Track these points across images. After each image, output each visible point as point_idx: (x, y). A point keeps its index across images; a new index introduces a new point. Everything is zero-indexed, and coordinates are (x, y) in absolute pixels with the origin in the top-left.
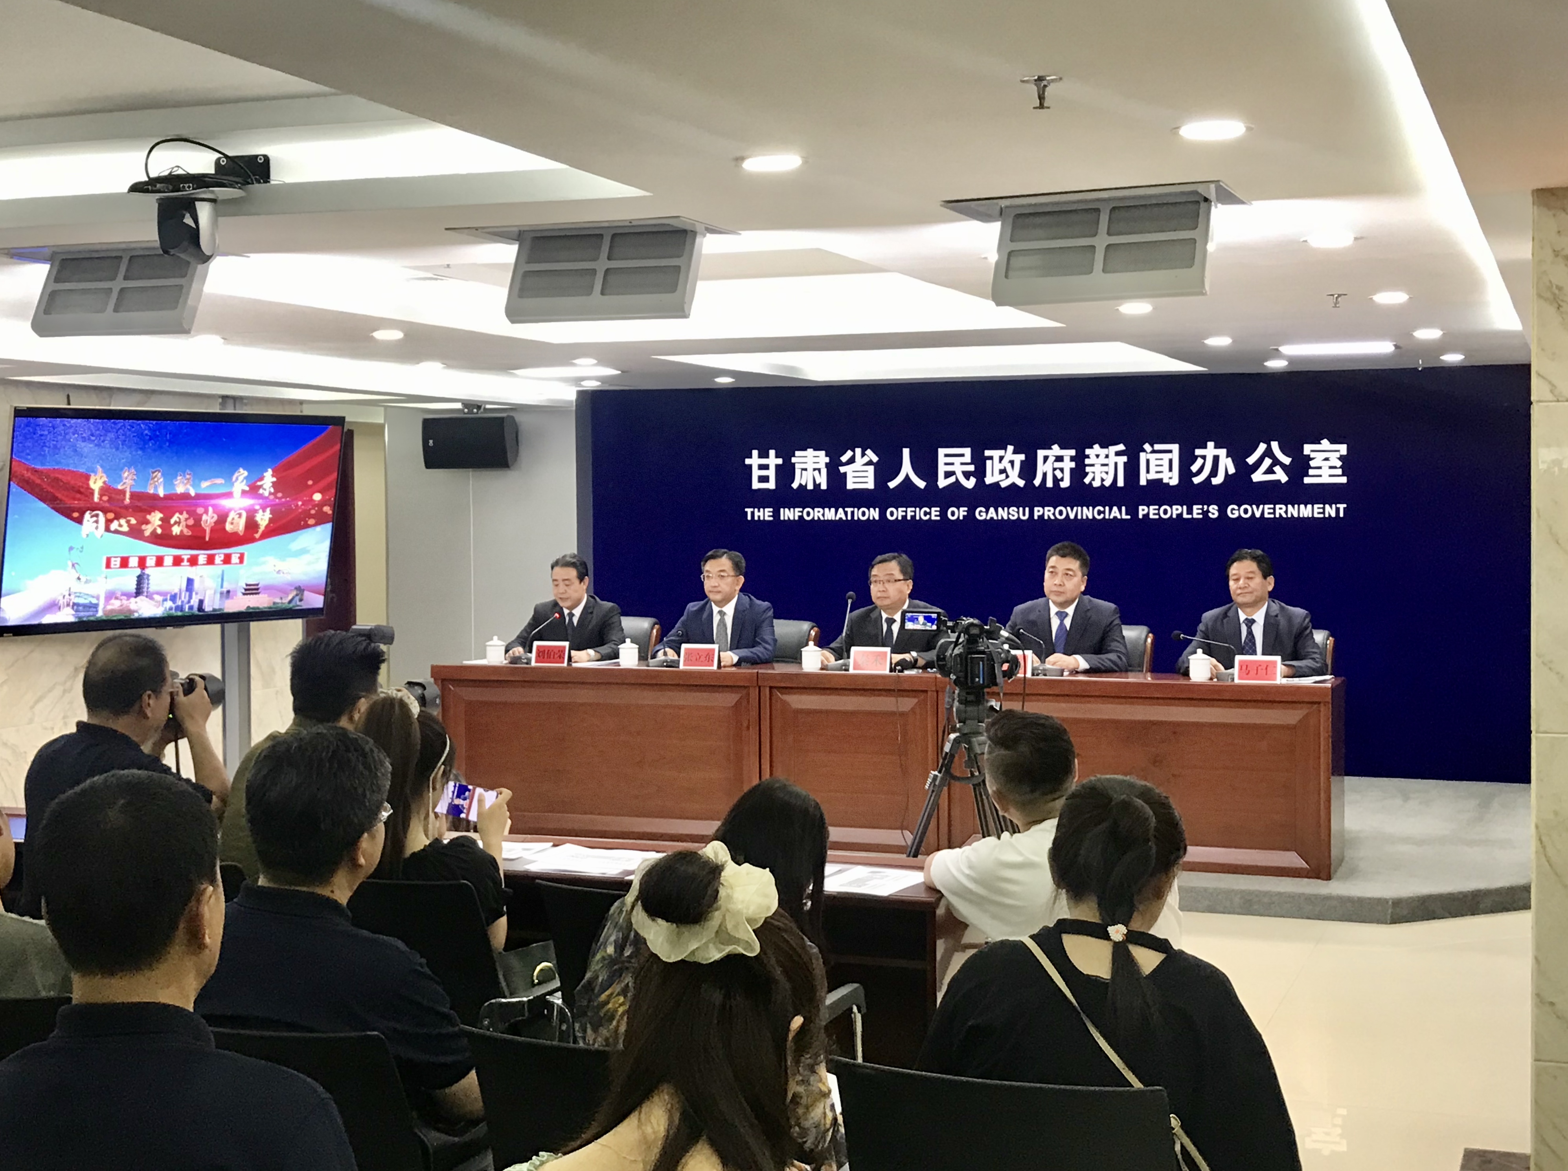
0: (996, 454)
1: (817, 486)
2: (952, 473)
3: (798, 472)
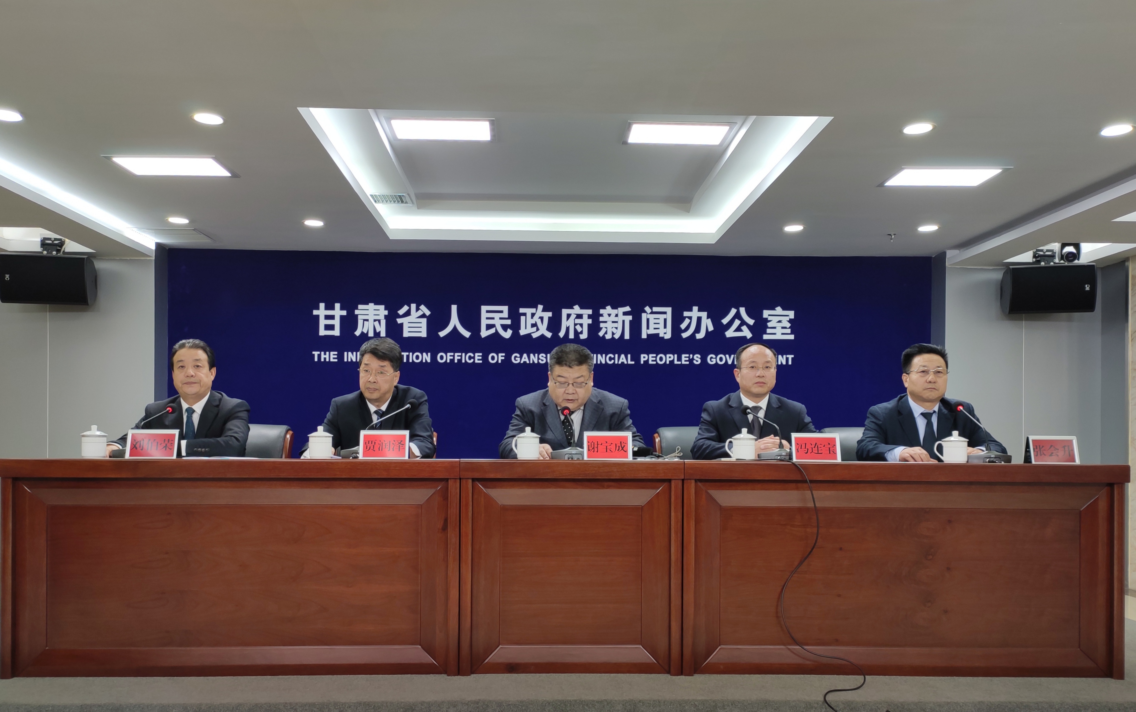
0: (529, 311)
2: (493, 326)
3: (360, 323)
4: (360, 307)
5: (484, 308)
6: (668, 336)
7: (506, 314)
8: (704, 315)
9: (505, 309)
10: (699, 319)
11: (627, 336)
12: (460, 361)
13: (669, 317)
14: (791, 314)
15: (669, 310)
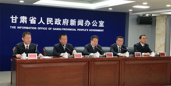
0: (57, 19)
1: (25, 23)
2: (49, 22)
3: (21, 20)
4: (21, 17)
5: (48, 18)
6: (82, 25)
7: (52, 20)
8: (89, 21)
9: (52, 19)
10: (88, 22)
11: (75, 25)
12: (42, 29)
13: (83, 22)
14: (104, 22)
15: (83, 20)
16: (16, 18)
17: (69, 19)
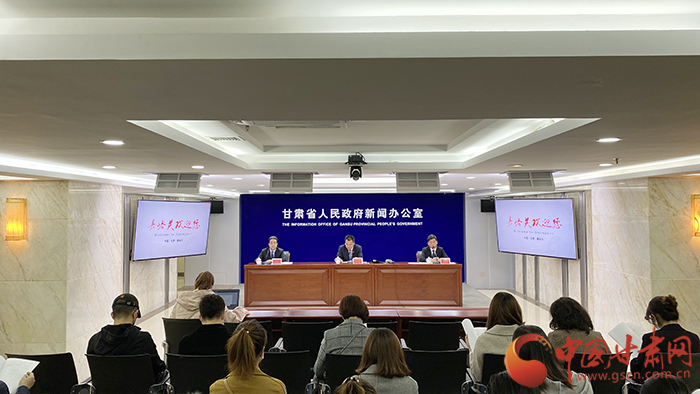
0: (345, 210)
1: (301, 218)
2: (334, 215)
3: (296, 214)
4: (296, 210)
5: (332, 210)
6: (385, 217)
9: (338, 210)
10: (394, 212)
11: (373, 217)
12: (325, 225)
13: (385, 211)
14: (421, 210)
16: (290, 211)
17: (364, 208)
